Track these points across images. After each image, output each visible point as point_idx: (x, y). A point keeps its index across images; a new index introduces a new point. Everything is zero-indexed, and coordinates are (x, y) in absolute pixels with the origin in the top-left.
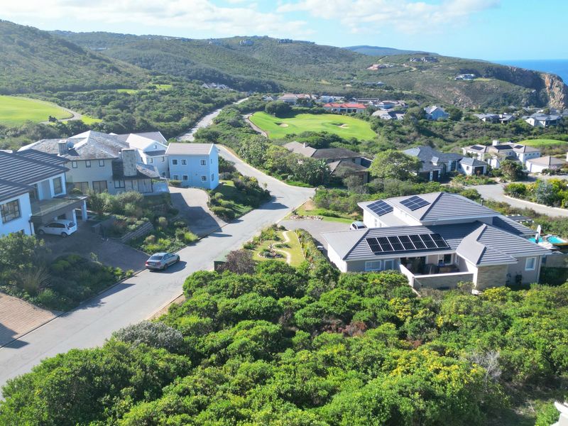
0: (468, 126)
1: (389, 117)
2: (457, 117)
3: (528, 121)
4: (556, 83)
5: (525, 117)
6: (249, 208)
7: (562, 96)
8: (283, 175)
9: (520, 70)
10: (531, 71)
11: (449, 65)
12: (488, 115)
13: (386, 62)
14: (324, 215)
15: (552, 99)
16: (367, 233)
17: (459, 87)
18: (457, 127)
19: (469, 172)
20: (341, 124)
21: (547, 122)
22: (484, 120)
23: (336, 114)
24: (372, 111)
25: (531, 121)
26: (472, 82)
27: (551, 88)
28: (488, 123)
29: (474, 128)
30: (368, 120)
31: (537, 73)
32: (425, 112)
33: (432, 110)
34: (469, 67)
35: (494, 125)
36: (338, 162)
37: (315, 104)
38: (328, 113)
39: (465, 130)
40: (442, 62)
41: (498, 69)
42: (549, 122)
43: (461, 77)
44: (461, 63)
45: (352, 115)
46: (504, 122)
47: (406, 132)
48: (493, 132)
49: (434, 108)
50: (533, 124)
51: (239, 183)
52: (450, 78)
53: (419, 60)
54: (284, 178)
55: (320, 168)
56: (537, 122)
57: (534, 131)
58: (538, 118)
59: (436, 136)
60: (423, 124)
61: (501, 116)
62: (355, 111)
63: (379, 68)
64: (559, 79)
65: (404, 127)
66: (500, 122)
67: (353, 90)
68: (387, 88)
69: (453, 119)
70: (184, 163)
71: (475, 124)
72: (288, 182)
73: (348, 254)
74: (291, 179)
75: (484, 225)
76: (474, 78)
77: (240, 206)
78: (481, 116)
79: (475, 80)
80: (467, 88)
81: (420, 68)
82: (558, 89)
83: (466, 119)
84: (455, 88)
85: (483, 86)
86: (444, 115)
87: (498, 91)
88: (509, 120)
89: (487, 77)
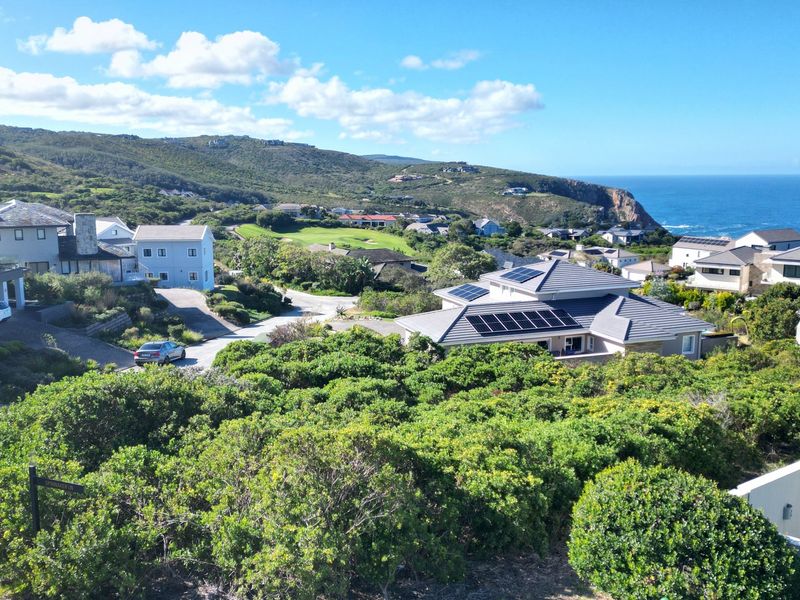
0: (531, 243)
1: (430, 231)
2: (516, 232)
3: (605, 237)
4: (626, 200)
5: (600, 232)
6: (266, 315)
8: (304, 283)
9: (580, 184)
10: (596, 186)
11: (493, 176)
12: (555, 230)
13: (413, 172)
14: (382, 316)
15: (623, 220)
16: (466, 310)
17: (509, 204)
18: (517, 244)
20: (366, 240)
21: (628, 238)
22: (550, 235)
23: (357, 227)
24: (406, 224)
26: (524, 198)
27: (620, 207)
28: (556, 239)
29: (538, 246)
30: (401, 234)
31: (602, 188)
32: (474, 226)
33: (483, 224)
34: (519, 180)
35: (563, 242)
36: (382, 265)
37: (327, 215)
38: (345, 226)
39: (528, 248)
40: (484, 173)
41: (555, 182)
42: (630, 238)
43: (510, 191)
44: (508, 175)
45: (380, 229)
46: (576, 238)
49: (485, 221)
50: (610, 239)
51: (245, 286)
52: (497, 193)
53: (455, 170)
54: (306, 288)
55: (361, 268)
56: (615, 238)
58: (616, 234)
60: (474, 240)
61: (571, 231)
62: (382, 224)
63: (403, 179)
64: (630, 195)
66: (570, 238)
67: (372, 205)
68: (417, 204)
69: (510, 235)
70: (162, 253)
71: (540, 241)
72: (313, 292)
73: (444, 336)
74: (318, 286)
75: (621, 298)
76: (526, 192)
77: (253, 311)
78: (545, 231)
79: (527, 195)
80: (518, 205)
81: (458, 181)
82: (629, 207)
83: (527, 235)
84: (503, 205)
85: (538, 203)
86: (498, 230)
87: (558, 209)
88: (582, 236)
89: (542, 192)
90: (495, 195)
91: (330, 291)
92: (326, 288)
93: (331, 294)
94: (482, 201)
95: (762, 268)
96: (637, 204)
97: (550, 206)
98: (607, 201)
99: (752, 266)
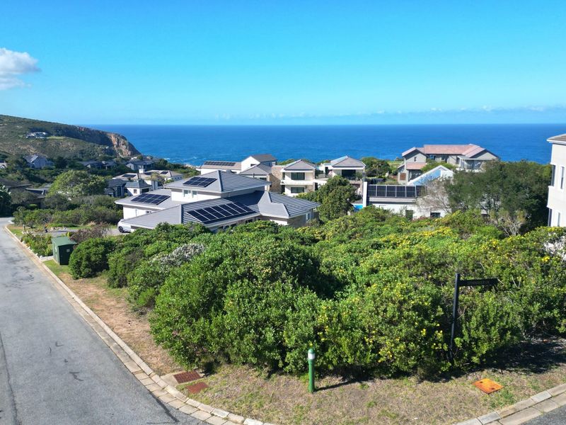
2: (61, 165)
3: (129, 166)
4: (122, 141)
9: (87, 129)
10: (98, 131)
11: (15, 123)
12: (91, 162)
16: (183, 208)
17: (34, 145)
22: (89, 166)
25: (131, 166)
26: (45, 140)
27: (118, 146)
28: (94, 169)
31: (103, 132)
32: (25, 161)
33: (33, 160)
34: (38, 126)
35: (101, 170)
40: (5, 120)
41: (67, 128)
43: (33, 135)
44: (28, 122)
46: (108, 167)
49: (34, 157)
50: (132, 168)
52: (21, 136)
58: (136, 164)
61: (103, 162)
64: (123, 138)
66: (104, 168)
69: (58, 167)
75: (267, 193)
76: (46, 136)
78: (85, 163)
79: (48, 138)
80: (42, 145)
82: (124, 147)
83: (71, 167)
84: (28, 146)
85: (58, 144)
86: (47, 164)
87: (75, 148)
88: (113, 166)
89: (59, 136)
90: (19, 138)
94: (9, 143)
96: (130, 144)
97: (68, 146)
98: (109, 142)
99: (271, 175)
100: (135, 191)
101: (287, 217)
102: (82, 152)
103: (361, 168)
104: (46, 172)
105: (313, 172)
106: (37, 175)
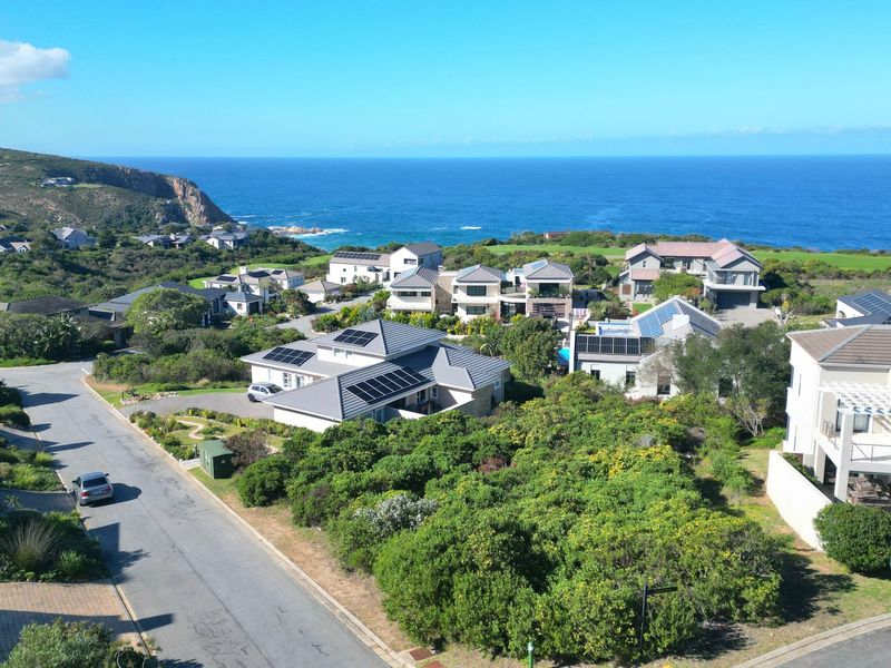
0: (131, 254)
1: (2, 248)
2: (109, 243)
3: (210, 242)
4: (190, 190)
5: (203, 237)
7: (202, 208)
9: (134, 171)
10: (152, 174)
11: (21, 162)
12: (154, 237)
15: (189, 213)
16: (339, 382)
17: (53, 198)
18: (117, 256)
19: (243, 311)
21: (234, 242)
22: (151, 244)
25: (214, 242)
26: (71, 190)
27: (184, 197)
28: (159, 249)
29: (141, 257)
31: (160, 176)
32: (55, 237)
33: (66, 234)
34: (59, 167)
35: (168, 251)
39: (131, 260)
40: (6, 157)
41: (102, 170)
42: (237, 242)
43: (51, 181)
44: (41, 160)
46: (180, 245)
47: (46, 270)
48: (171, 261)
49: (67, 232)
50: (217, 246)
52: (33, 184)
56: (222, 243)
57: (223, 256)
58: (222, 238)
59: (94, 273)
60: (64, 256)
61: (172, 237)
64: (192, 184)
65: (36, 263)
66: (174, 246)
69: (103, 246)
71: (142, 251)
73: (342, 411)
76: (72, 183)
78: (144, 239)
79: (75, 186)
82: (194, 198)
83: (123, 245)
84: (45, 199)
85: (91, 196)
86: (88, 241)
87: (118, 202)
88: (187, 243)
89: (90, 181)
90: (31, 187)
91: (19, 360)
92: (12, 356)
93: (26, 364)
94: (15, 195)
95: (445, 288)
96: (202, 193)
97: (107, 200)
98: (169, 192)
99: (437, 287)
100: (239, 306)
101: (472, 390)
102: (129, 210)
103: (566, 280)
104: (87, 253)
105: (498, 285)
106: (75, 261)
